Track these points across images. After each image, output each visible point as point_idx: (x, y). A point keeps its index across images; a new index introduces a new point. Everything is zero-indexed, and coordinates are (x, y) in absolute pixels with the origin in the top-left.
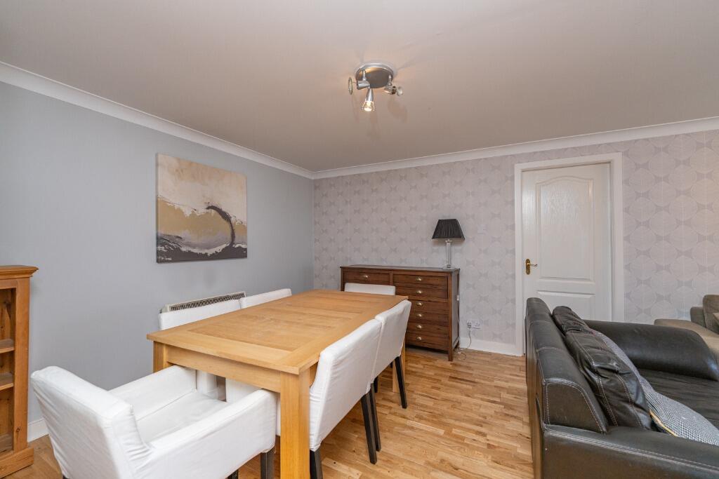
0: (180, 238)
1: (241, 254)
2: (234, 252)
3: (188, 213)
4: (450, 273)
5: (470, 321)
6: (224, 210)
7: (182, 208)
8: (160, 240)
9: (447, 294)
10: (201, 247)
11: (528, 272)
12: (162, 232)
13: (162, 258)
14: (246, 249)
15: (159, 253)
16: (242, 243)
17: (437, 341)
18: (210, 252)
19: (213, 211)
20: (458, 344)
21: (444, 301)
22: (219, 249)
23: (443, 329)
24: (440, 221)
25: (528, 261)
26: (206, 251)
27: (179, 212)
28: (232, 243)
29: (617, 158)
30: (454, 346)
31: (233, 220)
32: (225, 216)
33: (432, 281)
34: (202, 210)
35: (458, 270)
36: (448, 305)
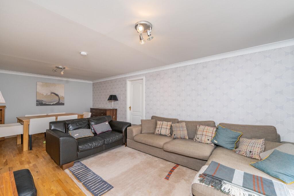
0: (43, 100)
1: (63, 104)
2: (59, 104)
3: (45, 95)
6: (56, 93)
7: (43, 94)
8: (37, 101)
10: (49, 102)
11: (130, 110)
12: (37, 99)
13: (37, 105)
14: (64, 103)
15: (37, 104)
16: (63, 101)
18: (51, 104)
19: (53, 94)
22: (55, 103)
26: (51, 103)
27: (43, 95)
28: (59, 102)
29: (144, 78)
31: (59, 96)
32: (57, 95)
33: (104, 112)
34: (49, 94)
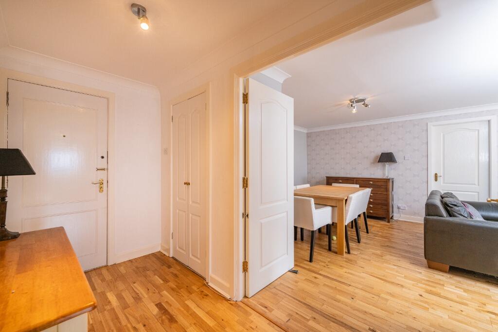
4: (389, 179)
5: (399, 205)
9: (387, 190)
11: (436, 180)
17: (381, 213)
20: (393, 216)
21: (385, 193)
23: (385, 207)
24: (382, 153)
25: (436, 174)
30: (391, 216)
33: (377, 184)
35: (393, 179)
36: (387, 196)
